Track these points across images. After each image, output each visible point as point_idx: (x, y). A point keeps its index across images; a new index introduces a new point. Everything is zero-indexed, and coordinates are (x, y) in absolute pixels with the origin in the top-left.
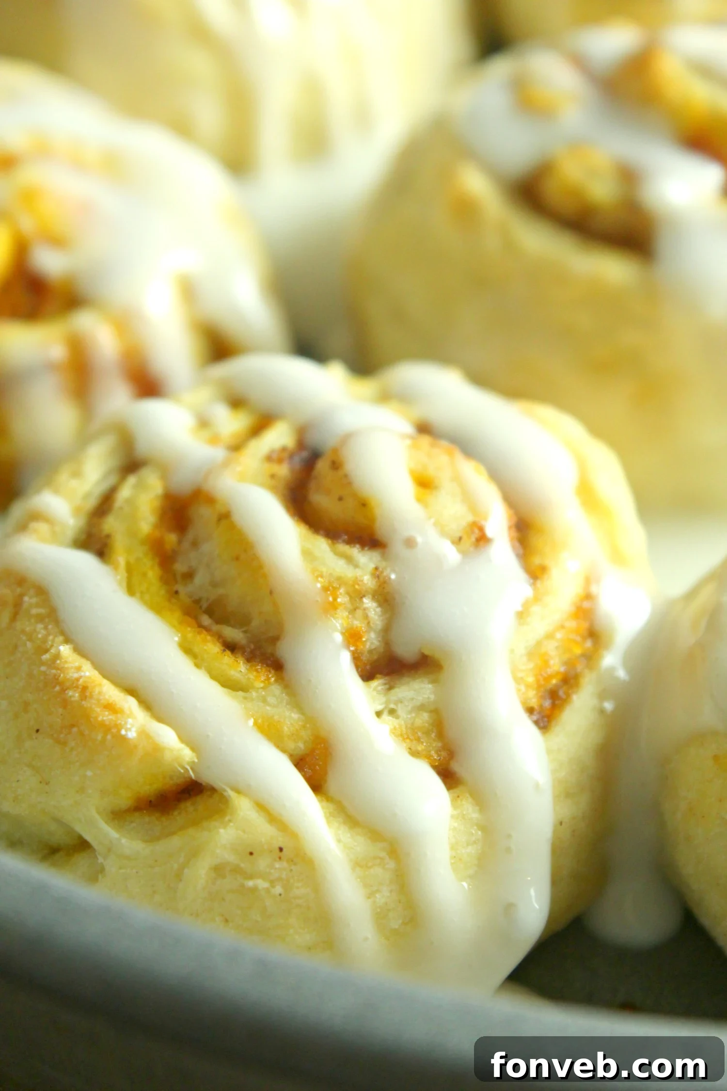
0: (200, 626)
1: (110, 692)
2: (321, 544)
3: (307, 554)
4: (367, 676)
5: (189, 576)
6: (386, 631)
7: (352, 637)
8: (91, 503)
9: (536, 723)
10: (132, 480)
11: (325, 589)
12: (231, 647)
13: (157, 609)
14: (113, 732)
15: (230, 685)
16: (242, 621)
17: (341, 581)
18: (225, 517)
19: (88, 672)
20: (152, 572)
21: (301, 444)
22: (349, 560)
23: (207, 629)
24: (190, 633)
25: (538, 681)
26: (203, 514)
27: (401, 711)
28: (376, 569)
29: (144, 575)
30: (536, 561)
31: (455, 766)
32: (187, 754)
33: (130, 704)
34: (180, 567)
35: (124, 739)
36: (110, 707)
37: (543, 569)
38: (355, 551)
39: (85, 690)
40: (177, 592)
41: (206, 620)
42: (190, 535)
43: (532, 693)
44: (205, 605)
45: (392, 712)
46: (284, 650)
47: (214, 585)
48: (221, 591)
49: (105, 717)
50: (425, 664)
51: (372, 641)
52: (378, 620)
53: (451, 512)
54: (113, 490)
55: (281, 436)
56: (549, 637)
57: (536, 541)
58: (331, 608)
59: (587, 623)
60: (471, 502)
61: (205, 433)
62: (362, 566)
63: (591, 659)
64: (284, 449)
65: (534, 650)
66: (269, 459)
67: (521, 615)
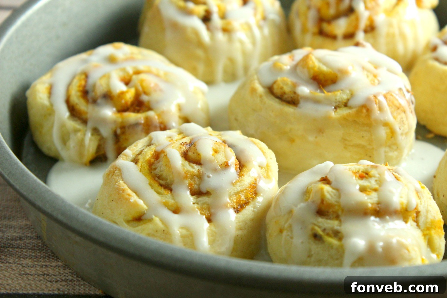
0: (155, 179)
1: (129, 191)
2: (187, 163)
3: (183, 165)
4: (192, 194)
5: (155, 169)
6: (199, 184)
7: (191, 185)
8: (137, 153)
9: (235, 212)
10: (148, 147)
11: (185, 173)
12: (161, 185)
13: (146, 176)
14: (128, 200)
15: (159, 193)
16: (165, 179)
17: (189, 171)
18: (166, 155)
19: (125, 187)
20: (146, 167)
21: (190, 142)
22: (193, 167)
23: (156, 181)
24: (152, 181)
25: (237, 201)
26: (162, 155)
27: (199, 203)
28: (199, 169)
29: (145, 168)
30: (242, 173)
31: (211, 218)
32: (145, 207)
33: (134, 194)
34: (153, 167)
35: (130, 202)
36: (129, 195)
37: (243, 175)
38: (194, 165)
39: (123, 190)
40: (151, 172)
41: (157, 179)
42: (158, 161)
43: (235, 204)
44: (158, 176)
45: (197, 204)
46: (173, 187)
47: (161, 171)
48: (162, 173)
49: (127, 197)
50: (208, 194)
51: (195, 187)
52: (197, 182)
53: (220, 159)
54: (143, 150)
55: (187, 140)
56: (242, 191)
57: (244, 169)
58: (186, 178)
59: (254, 190)
60: (226, 156)
61: (170, 139)
62: (195, 169)
63: (253, 198)
64: (186, 142)
65: (237, 194)
66: (181, 144)
67: (234, 184)
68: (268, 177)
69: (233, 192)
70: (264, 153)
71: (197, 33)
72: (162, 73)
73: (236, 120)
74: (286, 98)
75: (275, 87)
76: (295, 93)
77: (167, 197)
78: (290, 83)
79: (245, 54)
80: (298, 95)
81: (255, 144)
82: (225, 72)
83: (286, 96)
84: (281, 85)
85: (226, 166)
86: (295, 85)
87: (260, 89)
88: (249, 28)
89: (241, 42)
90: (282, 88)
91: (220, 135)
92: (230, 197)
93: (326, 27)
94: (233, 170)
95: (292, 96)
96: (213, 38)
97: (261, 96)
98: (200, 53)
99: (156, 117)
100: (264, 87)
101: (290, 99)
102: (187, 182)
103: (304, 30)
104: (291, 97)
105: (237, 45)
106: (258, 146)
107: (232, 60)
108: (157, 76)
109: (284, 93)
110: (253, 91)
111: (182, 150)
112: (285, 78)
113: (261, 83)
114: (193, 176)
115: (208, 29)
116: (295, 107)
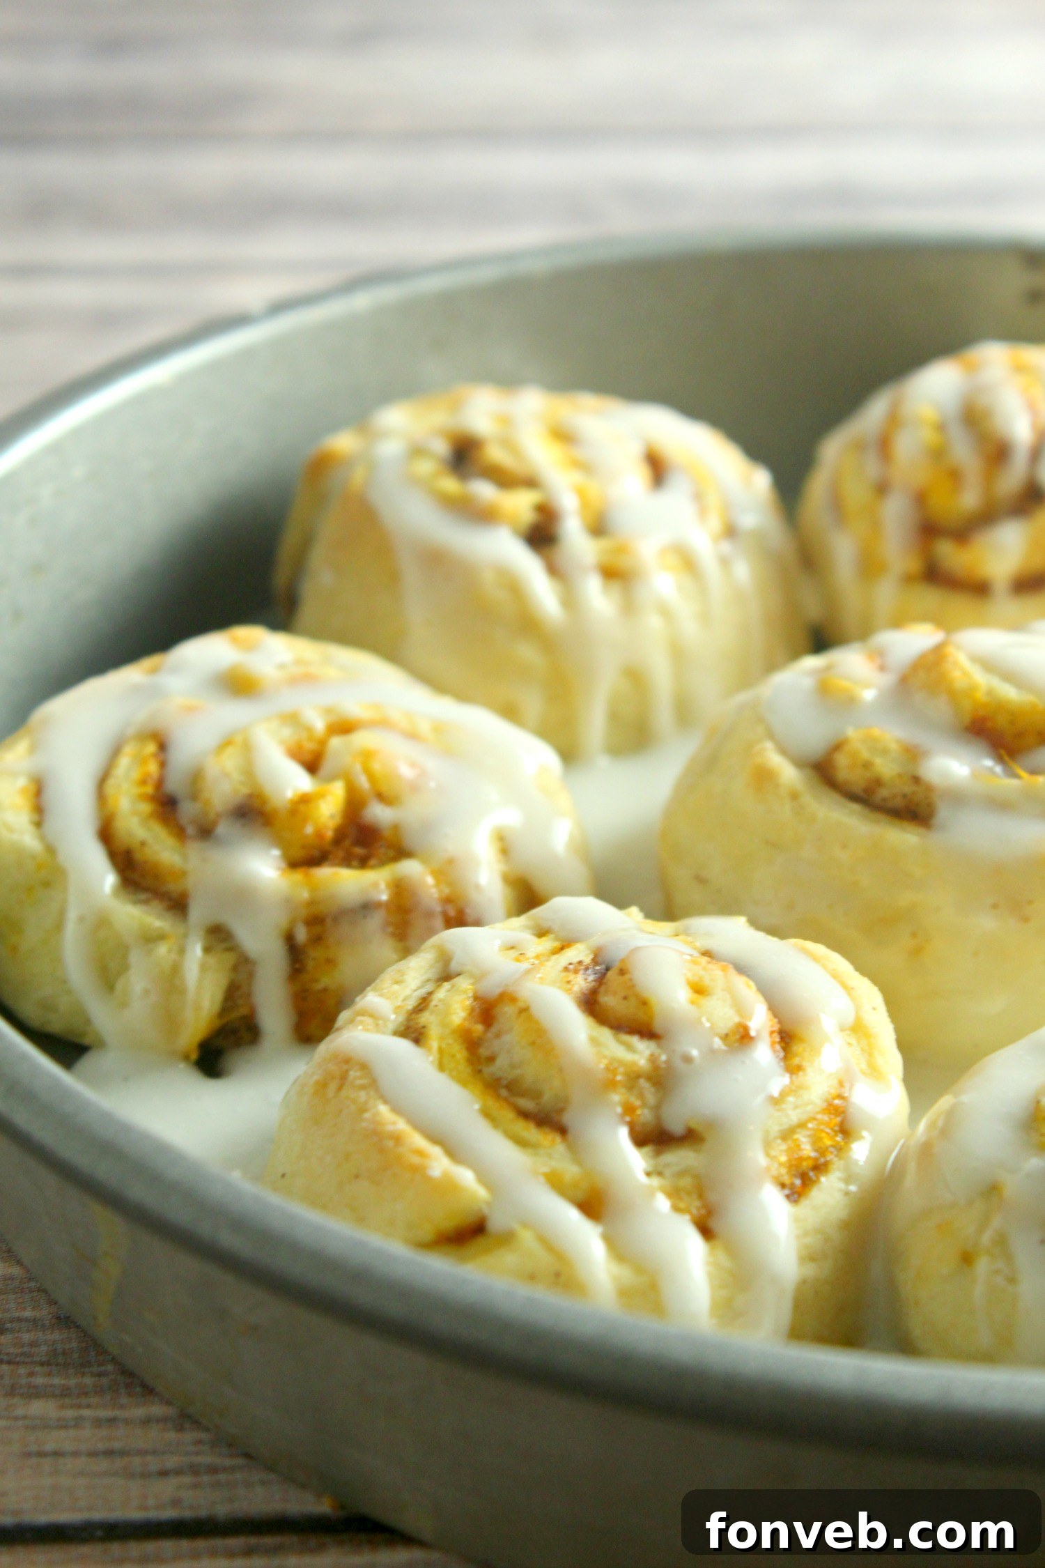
0: (498, 1096)
1: (418, 1141)
2: (605, 1034)
3: (594, 1041)
4: (640, 1140)
5: (491, 1059)
6: (657, 1108)
7: (629, 1109)
8: (411, 1005)
9: (788, 1197)
10: (447, 985)
11: (607, 1068)
12: (525, 1115)
13: (463, 1083)
14: (418, 1171)
15: (521, 1143)
16: (536, 1094)
17: (621, 1062)
18: (525, 1011)
19: (401, 1125)
20: (460, 1053)
21: (595, 961)
22: (630, 1048)
23: (506, 1100)
24: (491, 1103)
25: (789, 1160)
26: (508, 1010)
27: (667, 1172)
28: (652, 1055)
29: (453, 1056)
30: (796, 1061)
31: (713, 1224)
32: (482, 1193)
33: (436, 1151)
34: (484, 1052)
35: (428, 1179)
36: (420, 1153)
37: (799, 1068)
38: (635, 1040)
39: (398, 1139)
40: (480, 1071)
41: (504, 1092)
42: (494, 1029)
43: (783, 1171)
44: (504, 1082)
45: (660, 1174)
46: (567, 1118)
47: (513, 1067)
48: (517, 1072)
49: (416, 1160)
50: (690, 1137)
51: (645, 1115)
52: (651, 1098)
53: (719, 1014)
54: (430, 994)
55: (579, 954)
56: (802, 1125)
57: (797, 1048)
58: (610, 1085)
59: (838, 1119)
60: (739, 1006)
61: (513, 953)
62: (640, 1053)
63: (840, 1150)
64: (580, 963)
65: (787, 1134)
66: (566, 969)
67: (776, 1102)
68: (873, 1071)
69: (775, 1129)
70: (848, 989)
71: (514, 587)
72: (424, 728)
73: (700, 880)
74: (884, 800)
75: (842, 761)
76: (916, 780)
77: (555, 1155)
78: (893, 746)
79: (678, 653)
80: (929, 788)
81: (815, 959)
82: (614, 717)
83: (883, 793)
84: (865, 754)
85: (742, 1038)
86: (913, 754)
87: (788, 773)
88: (688, 563)
89: (665, 612)
90: (867, 765)
91: (686, 932)
92: (767, 1145)
93: (950, 554)
94: (764, 1053)
95: (908, 789)
96: (570, 599)
97: (794, 796)
98: (527, 652)
99: (430, 880)
100: (799, 763)
101: (898, 802)
102: (616, 1097)
103: (869, 567)
104: (905, 796)
105: (654, 622)
106: (824, 967)
107: (636, 678)
108: (412, 736)
109: (878, 782)
110: (763, 778)
111: (576, 988)
112: (876, 732)
113: (783, 751)
114: (633, 1078)
115: (553, 570)
116: (922, 831)
